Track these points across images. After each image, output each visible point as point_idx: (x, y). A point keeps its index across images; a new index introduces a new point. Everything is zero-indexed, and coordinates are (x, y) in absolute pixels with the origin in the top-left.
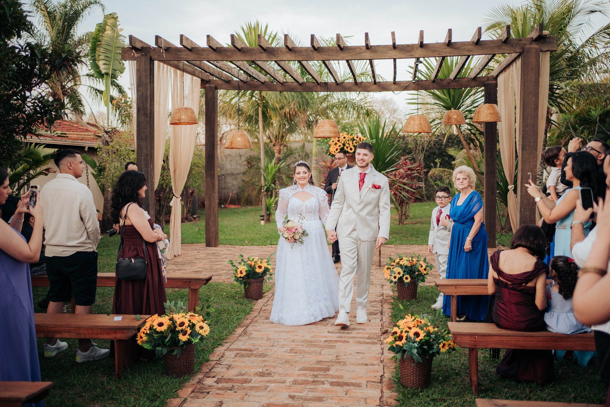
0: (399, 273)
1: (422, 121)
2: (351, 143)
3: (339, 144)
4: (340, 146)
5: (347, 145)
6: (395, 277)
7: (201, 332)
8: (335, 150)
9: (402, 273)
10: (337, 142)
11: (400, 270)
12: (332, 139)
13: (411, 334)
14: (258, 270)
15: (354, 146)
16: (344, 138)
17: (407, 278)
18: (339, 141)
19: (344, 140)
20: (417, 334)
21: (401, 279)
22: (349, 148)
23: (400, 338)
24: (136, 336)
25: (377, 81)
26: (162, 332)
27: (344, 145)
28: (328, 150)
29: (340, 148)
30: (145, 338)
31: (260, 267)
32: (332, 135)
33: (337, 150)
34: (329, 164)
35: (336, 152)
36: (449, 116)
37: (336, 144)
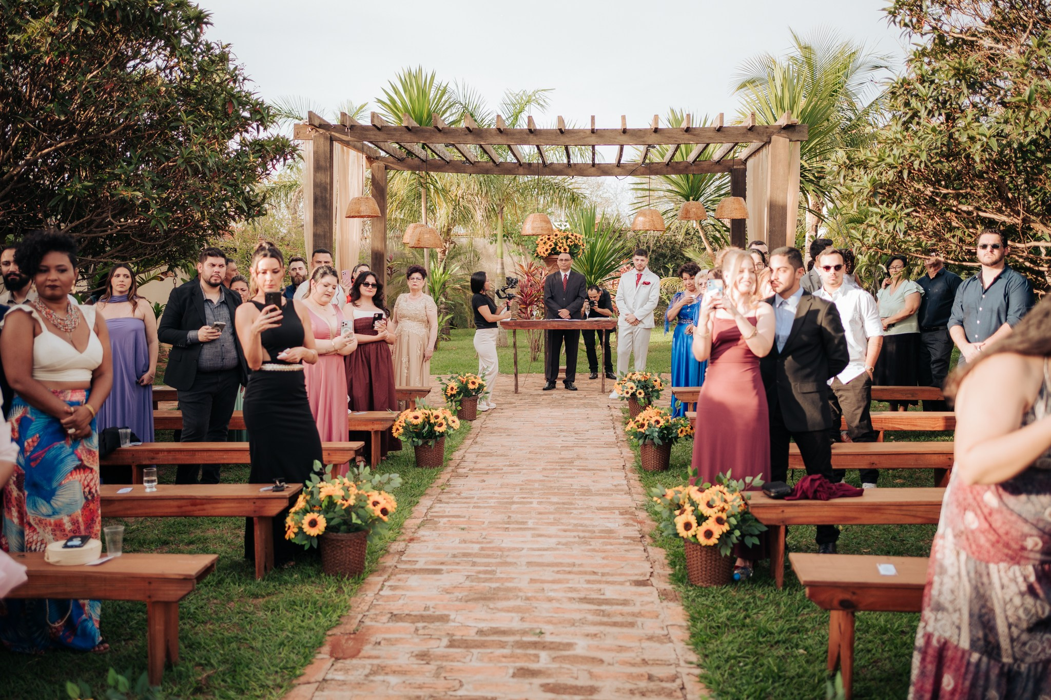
0: (632, 388)
1: (654, 217)
2: (564, 241)
3: (549, 243)
4: (551, 246)
5: (560, 245)
6: (627, 393)
7: (453, 425)
9: (635, 388)
10: (547, 240)
11: (632, 384)
12: (540, 237)
13: (652, 422)
14: (471, 386)
15: (569, 246)
16: (556, 235)
17: (640, 393)
18: (549, 239)
19: (556, 238)
20: (658, 422)
21: (633, 395)
23: (642, 425)
24: (391, 428)
25: (597, 162)
26: (417, 425)
27: (556, 244)
28: (535, 251)
29: (551, 248)
30: (401, 430)
31: (473, 383)
32: (539, 232)
33: (547, 250)
34: (526, 268)
35: (546, 253)
36: (687, 207)
37: (545, 243)
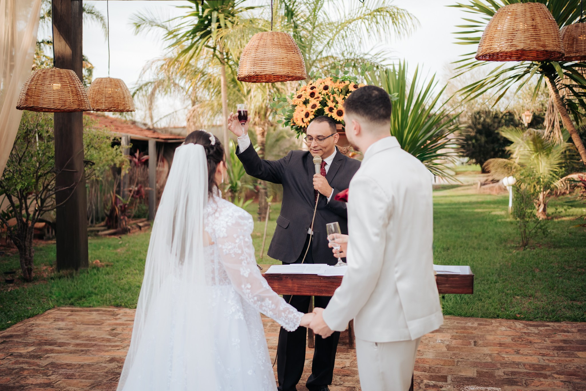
1: (538, 19)
2: (339, 99)
3: (313, 101)
4: (314, 106)
5: (330, 104)
8: (303, 116)
10: (308, 97)
16: (326, 88)
18: (312, 95)
19: (324, 92)
22: (335, 111)
27: (324, 103)
29: (314, 110)
33: (307, 115)
35: (306, 120)
36: (571, 36)
37: (306, 102)
